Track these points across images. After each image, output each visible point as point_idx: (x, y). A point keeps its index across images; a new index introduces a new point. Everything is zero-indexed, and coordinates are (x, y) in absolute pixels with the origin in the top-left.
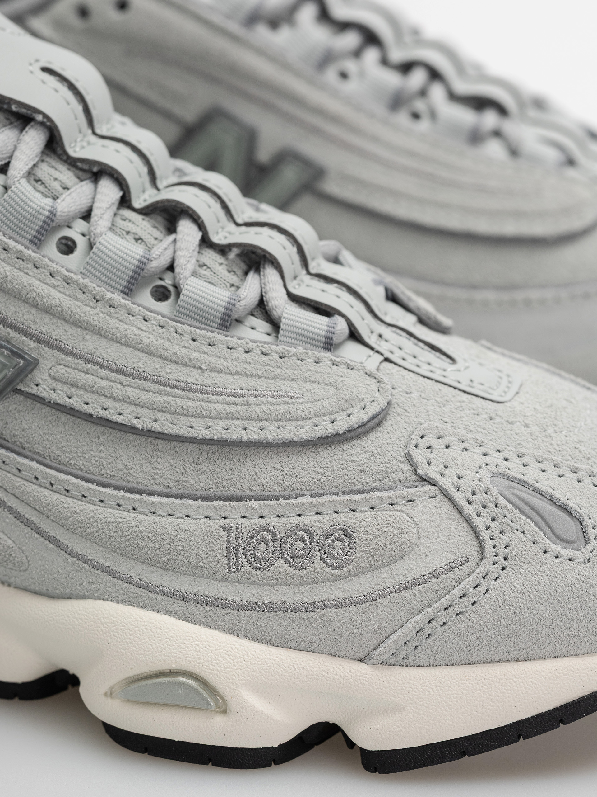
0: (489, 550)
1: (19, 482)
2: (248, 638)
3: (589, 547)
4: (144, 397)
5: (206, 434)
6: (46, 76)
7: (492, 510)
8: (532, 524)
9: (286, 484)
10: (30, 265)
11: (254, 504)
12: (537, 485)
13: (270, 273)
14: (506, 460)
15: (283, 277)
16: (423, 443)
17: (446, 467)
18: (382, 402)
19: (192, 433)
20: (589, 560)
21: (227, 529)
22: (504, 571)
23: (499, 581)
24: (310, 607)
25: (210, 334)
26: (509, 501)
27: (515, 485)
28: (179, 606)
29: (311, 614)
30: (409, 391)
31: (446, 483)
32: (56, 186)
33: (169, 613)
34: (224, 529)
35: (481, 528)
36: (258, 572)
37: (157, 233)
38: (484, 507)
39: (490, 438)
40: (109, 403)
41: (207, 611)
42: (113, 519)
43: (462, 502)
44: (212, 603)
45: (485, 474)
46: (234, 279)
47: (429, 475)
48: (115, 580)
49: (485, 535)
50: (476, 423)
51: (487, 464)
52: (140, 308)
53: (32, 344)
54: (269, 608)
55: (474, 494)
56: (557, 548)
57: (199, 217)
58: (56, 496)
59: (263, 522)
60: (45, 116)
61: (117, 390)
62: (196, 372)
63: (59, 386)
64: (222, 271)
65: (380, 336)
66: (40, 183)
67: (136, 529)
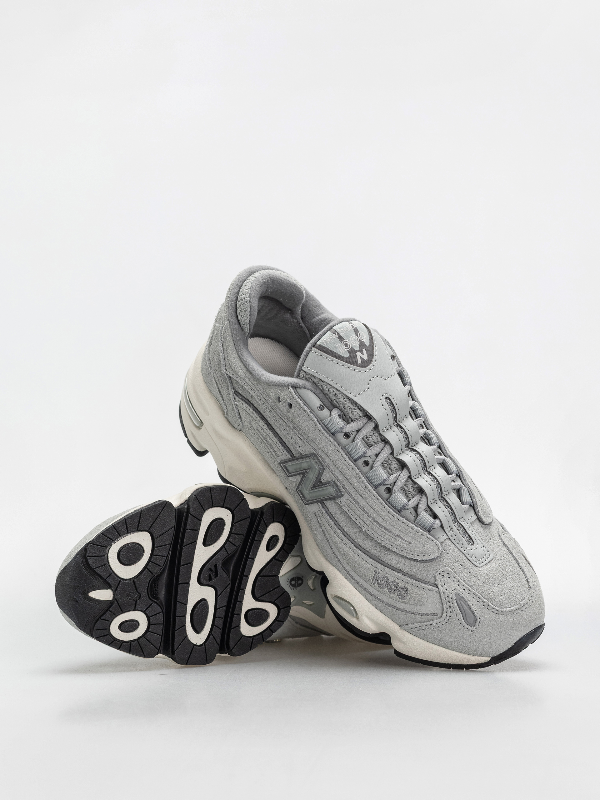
0: (444, 616)
1: (327, 525)
2: (370, 603)
3: (475, 628)
4: (368, 523)
5: (380, 542)
6: (385, 403)
7: (451, 604)
8: (460, 613)
9: (398, 567)
10: (351, 468)
11: (386, 568)
12: (468, 602)
13: (424, 499)
14: (464, 589)
15: (427, 500)
16: (443, 573)
17: (445, 584)
18: (436, 555)
19: (377, 539)
20: (473, 631)
21: (376, 571)
22: (446, 623)
23: (443, 625)
24: (389, 605)
25: (394, 513)
26: (457, 603)
27: (462, 599)
28: (355, 584)
29: (389, 607)
30: (449, 553)
31: (442, 590)
32: (372, 442)
33: (353, 585)
34: (375, 571)
35: (445, 608)
36: (379, 588)
37: (397, 468)
38: (449, 602)
39: (464, 580)
40: (358, 519)
41: (362, 590)
42: (347, 551)
43: (443, 598)
44: (364, 588)
45: (454, 592)
46: (414, 493)
47: (438, 585)
48: (342, 567)
49: (445, 611)
50: (463, 572)
51: (457, 589)
52: (378, 495)
53: (343, 490)
54: (379, 599)
55: (448, 597)
56: (465, 624)
57: (410, 471)
58: (335, 535)
59: (386, 575)
60: (375, 420)
61: (361, 516)
62: (385, 522)
63: (346, 506)
64: (411, 489)
65: (452, 528)
66: (367, 439)
67: (352, 558)
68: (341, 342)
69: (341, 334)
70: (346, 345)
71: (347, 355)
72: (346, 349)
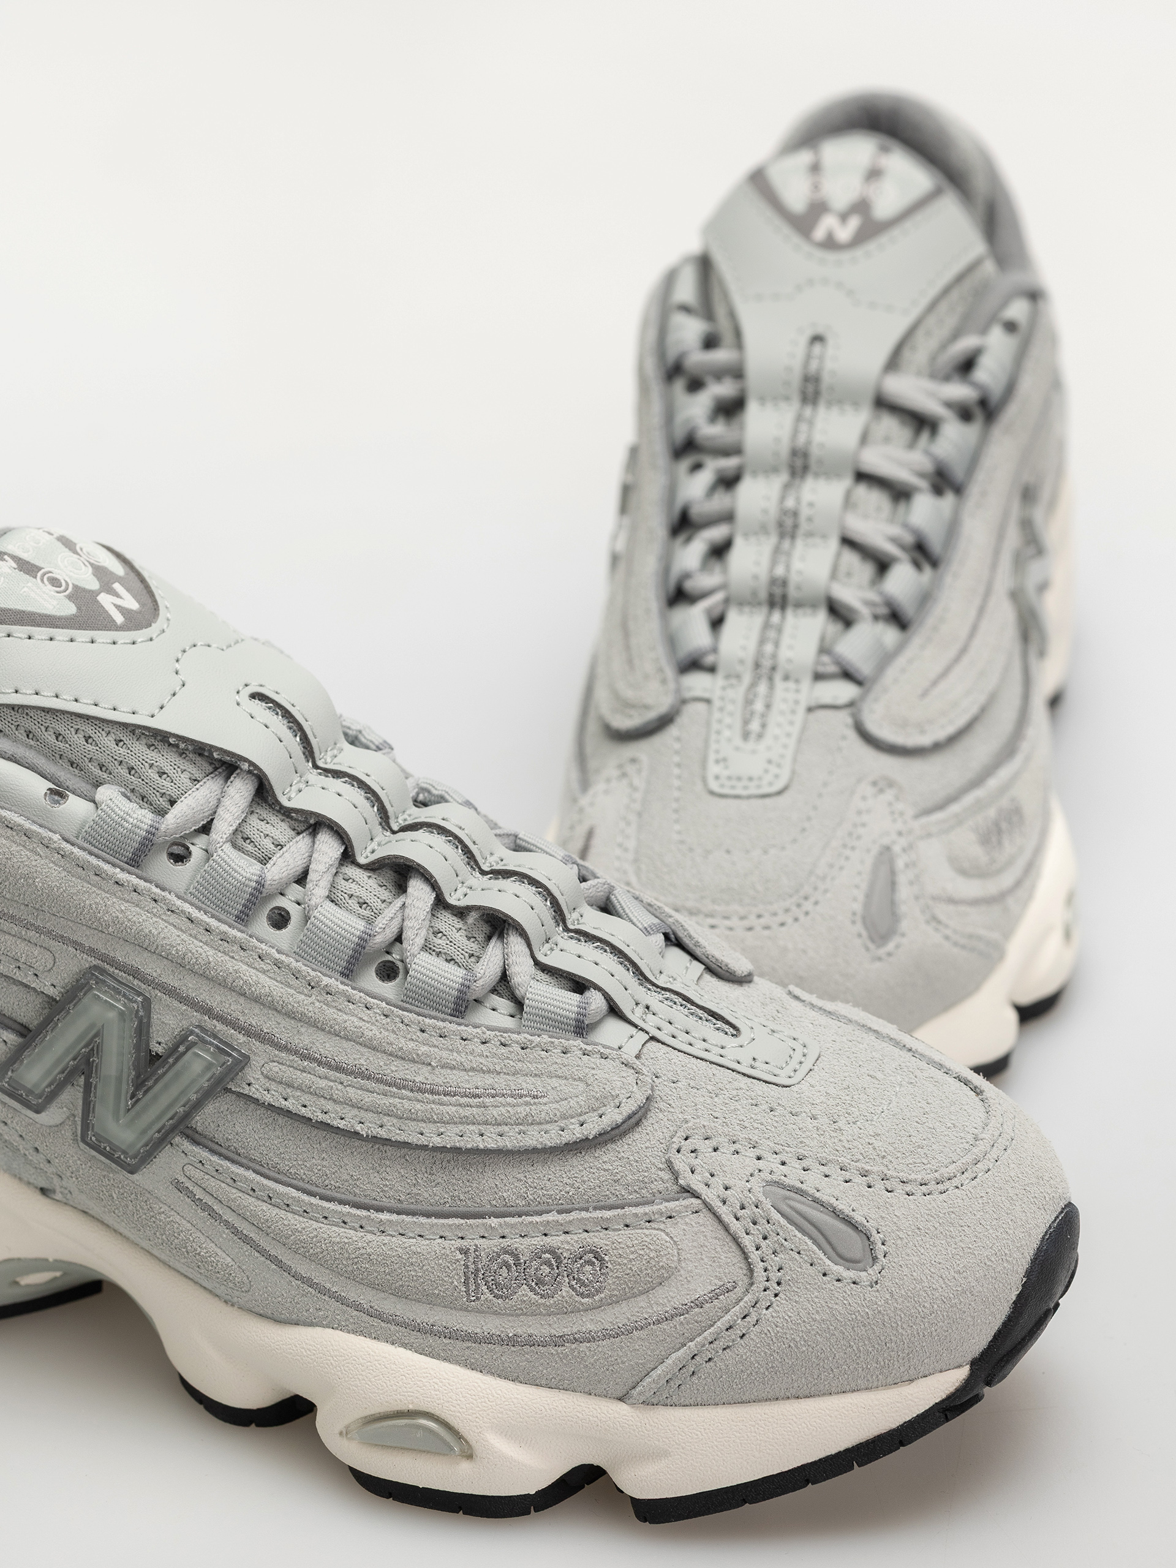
0: (759, 1274)
1: (234, 1194)
2: (493, 1374)
3: (877, 1267)
4: (368, 1099)
5: (437, 1141)
6: (258, 706)
7: (763, 1227)
8: (809, 1242)
9: (530, 1197)
10: (236, 948)
11: (494, 1222)
12: (817, 1195)
13: (515, 942)
14: (783, 1163)
15: (529, 946)
16: (687, 1146)
17: (712, 1175)
18: (640, 1098)
19: (423, 1140)
20: (876, 1283)
21: (465, 1252)
22: (777, 1298)
23: (771, 1309)
24: (559, 1341)
25: (440, 1024)
26: (783, 1215)
27: (792, 1194)
28: (414, 1337)
29: (560, 1349)
30: (675, 1080)
31: (711, 1195)
32: (267, 844)
33: (404, 1345)
34: (461, 1250)
35: (751, 1249)
36: (500, 1301)
37: (385, 894)
38: (755, 1223)
39: (767, 1136)
40: (329, 1106)
41: (446, 1345)
42: (338, 1239)
43: (728, 1219)
44: (452, 1335)
45: (756, 1184)
46: (472, 946)
47: (692, 1186)
48: (344, 1307)
49: (754, 1256)
50: (753, 1116)
51: (760, 1171)
52: (362, 994)
53: (242, 1038)
54: (513, 1341)
55: (743, 1208)
56: (838, 1269)
57: (432, 877)
58: (277, 1210)
59: (505, 1243)
60: (251, 763)
61: (338, 1091)
62: (425, 1070)
63: (273, 1086)
64: (460, 938)
65: (648, 1007)
66: (248, 841)
67: (363, 1251)
68: (35, 577)
69: (25, 556)
70: (55, 582)
71: (70, 609)
72: (58, 592)
